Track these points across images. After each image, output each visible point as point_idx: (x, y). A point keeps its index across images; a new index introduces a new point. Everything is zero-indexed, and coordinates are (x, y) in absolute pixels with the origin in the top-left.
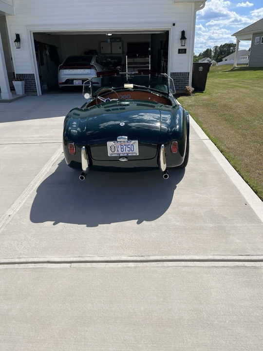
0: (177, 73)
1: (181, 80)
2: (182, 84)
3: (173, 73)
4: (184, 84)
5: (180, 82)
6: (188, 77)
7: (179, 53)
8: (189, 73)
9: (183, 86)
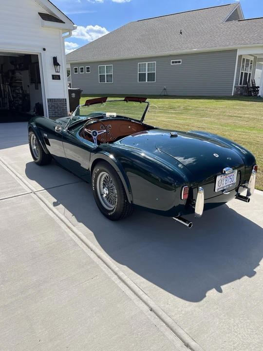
0: (54, 99)
1: (58, 106)
2: (60, 110)
3: (50, 99)
4: (63, 110)
5: (59, 109)
6: (66, 104)
7: (53, 79)
8: (66, 99)
9: (62, 112)
